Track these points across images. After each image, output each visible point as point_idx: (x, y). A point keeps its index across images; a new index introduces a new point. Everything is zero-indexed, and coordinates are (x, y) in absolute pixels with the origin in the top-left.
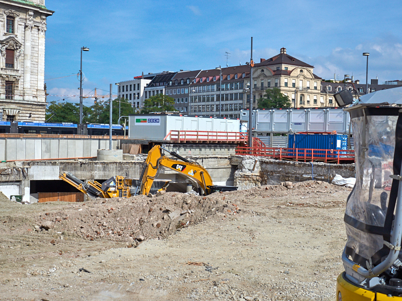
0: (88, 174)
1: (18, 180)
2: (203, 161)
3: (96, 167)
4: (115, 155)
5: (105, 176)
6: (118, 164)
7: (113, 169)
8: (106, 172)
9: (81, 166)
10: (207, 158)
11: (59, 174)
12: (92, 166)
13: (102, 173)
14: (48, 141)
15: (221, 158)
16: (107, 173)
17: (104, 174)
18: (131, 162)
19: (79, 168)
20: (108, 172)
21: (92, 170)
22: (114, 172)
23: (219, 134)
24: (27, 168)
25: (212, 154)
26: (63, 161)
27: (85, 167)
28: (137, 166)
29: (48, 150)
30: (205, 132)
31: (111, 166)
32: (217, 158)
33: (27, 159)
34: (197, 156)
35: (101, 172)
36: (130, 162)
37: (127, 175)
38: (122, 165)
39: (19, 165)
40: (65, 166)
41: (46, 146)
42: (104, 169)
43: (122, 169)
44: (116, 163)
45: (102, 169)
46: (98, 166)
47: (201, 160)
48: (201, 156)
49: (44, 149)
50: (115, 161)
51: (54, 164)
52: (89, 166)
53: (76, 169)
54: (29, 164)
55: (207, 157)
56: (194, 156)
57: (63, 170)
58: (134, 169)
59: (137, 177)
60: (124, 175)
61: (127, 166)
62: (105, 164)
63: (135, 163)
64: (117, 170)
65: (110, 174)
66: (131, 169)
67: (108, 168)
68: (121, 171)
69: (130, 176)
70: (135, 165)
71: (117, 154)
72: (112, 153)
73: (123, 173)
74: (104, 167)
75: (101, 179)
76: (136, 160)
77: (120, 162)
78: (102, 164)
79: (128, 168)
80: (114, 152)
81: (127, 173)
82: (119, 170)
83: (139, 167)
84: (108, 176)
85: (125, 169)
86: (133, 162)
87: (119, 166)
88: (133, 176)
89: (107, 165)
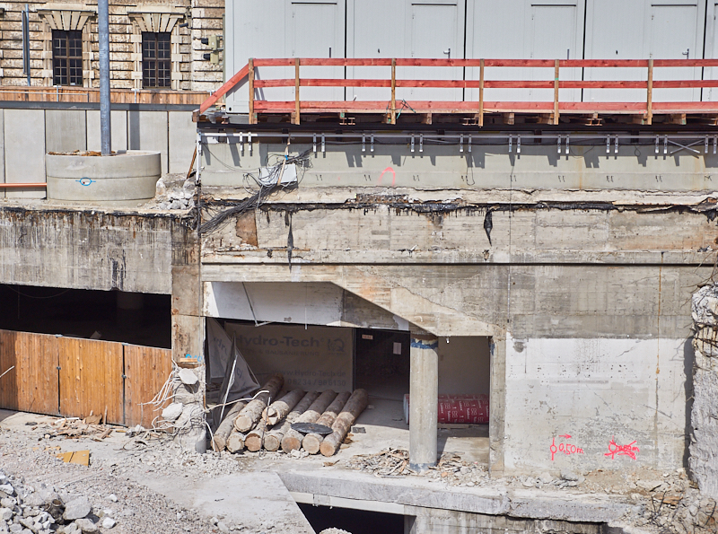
2: (488, 225)
4: (83, 180)
5: (26, 269)
6: (77, 221)
7: (58, 240)
8: (29, 255)
10: (529, 207)
13: (13, 256)
15: (638, 208)
16: (34, 256)
17: (24, 260)
18: (136, 215)
20: (38, 255)
22: (64, 255)
23: (660, 74)
25: (569, 184)
28: (162, 232)
30: (544, 63)
31: (54, 230)
32: (607, 206)
34: (447, 197)
35: (12, 252)
36: (128, 210)
37: (117, 271)
38: (97, 226)
42: (23, 239)
43: (95, 243)
44: (70, 213)
45: (13, 238)
47: (479, 218)
48: (473, 198)
50: (69, 207)
55: (520, 198)
56: (413, 196)
58: (146, 246)
59: (160, 283)
60: (104, 269)
61: (116, 228)
62: (24, 215)
63: (150, 217)
64: (77, 248)
65: (46, 264)
66: (132, 246)
67: (39, 238)
68: (91, 253)
69: (133, 276)
70: (153, 227)
71: (94, 176)
72: (70, 167)
73: (101, 263)
74: (22, 228)
75: (9, 281)
76: (161, 205)
77: (87, 213)
78: (15, 218)
79: (121, 238)
80: (77, 164)
81: (116, 265)
82: (82, 248)
83: (169, 239)
84: (39, 272)
85: (107, 245)
86: (142, 211)
87: (83, 230)
88: (144, 277)
89: (32, 221)
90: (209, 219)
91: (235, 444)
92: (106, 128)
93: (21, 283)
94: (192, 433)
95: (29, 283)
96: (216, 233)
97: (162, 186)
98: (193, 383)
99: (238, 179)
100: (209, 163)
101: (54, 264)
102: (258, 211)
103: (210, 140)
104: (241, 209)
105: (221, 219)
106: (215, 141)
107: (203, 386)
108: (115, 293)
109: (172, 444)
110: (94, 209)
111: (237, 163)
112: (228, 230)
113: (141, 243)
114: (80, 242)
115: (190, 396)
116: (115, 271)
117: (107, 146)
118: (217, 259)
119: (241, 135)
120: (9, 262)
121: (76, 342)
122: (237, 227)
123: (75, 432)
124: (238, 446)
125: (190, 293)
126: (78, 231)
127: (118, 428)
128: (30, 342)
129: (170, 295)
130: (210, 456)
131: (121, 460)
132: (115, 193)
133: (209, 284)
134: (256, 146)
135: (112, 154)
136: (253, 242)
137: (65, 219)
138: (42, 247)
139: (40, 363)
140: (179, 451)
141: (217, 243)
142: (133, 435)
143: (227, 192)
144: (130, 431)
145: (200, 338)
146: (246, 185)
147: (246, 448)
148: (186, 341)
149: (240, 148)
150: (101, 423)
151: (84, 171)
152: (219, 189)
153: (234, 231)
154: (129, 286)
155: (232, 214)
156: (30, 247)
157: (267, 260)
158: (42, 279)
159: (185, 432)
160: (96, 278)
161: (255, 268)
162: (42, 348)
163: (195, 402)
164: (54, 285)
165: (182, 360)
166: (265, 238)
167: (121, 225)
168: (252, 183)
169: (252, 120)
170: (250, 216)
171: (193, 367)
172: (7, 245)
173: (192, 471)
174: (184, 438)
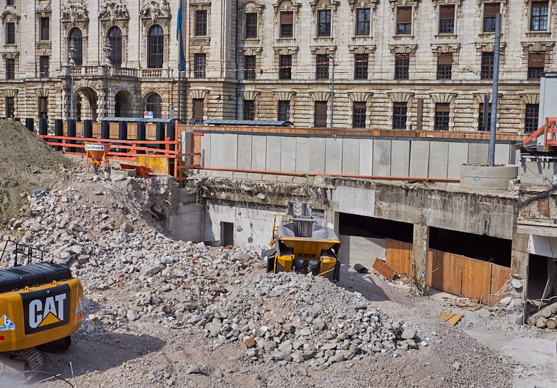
0: (416, 212)
1: (320, 208)
3: (430, 199)
4: (475, 178)
5: (445, 221)
6: (469, 198)
7: (460, 207)
8: (446, 214)
9: (406, 195)
11: (374, 206)
12: (424, 196)
13: (439, 214)
14: (386, 142)
16: (449, 214)
17: (444, 216)
18: (497, 197)
19: (403, 199)
20: (450, 214)
21: (423, 206)
22: (462, 215)
24: (331, 189)
26: (380, 181)
27: (412, 197)
28: (509, 207)
29: (387, 160)
31: (458, 202)
33: (344, 174)
35: (439, 212)
36: (494, 195)
37: (486, 225)
38: (478, 202)
39: (319, 182)
40: (383, 192)
41: (381, 152)
42: (444, 206)
43: (477, 210)
44: (466, 194)
45: (440, 205)
46: (433, 197)
49: (378, 158)
50: (466, 191)
51: (368, 186)
52: (420, 195)
53: (397, 199)
54: (333, 182)
57: (381, 199)
58: (501, 214)
59: (507, 234)
60: (480, 224)
61: (488, 204)
62: (446, 194)
63: (504, 199)
64: (468, 212)
65: (454, 219)
66: (495, 213)
67: (452, 206)
68: (475, 215)
69: (494, 229)
70: (505, 204)
71: (481, 176)
72: (469, 172)
73: (479, 221)
74: (444, 201)
75: (437, 226)
76: (511, 193)
77: (474, 195)
78: (442, 195)
79: (489, 209)
80: (473, 170)
81: (486, 222)
82: (471, 212)
83: (513, 211)
84: (450, 222)
85: (483, 212)
86: (500, 195)
87: (471, 203)
88: (499, 229)
89: (449, 197)
90: (524, 201)
91: (541, 323)
92: (492, 152)
93: (442, 227)
94: (515, 313)
95: (446, 228)
96: (527, 209)
97: (512, 183)
98: (518, 287)
99: (540, 181)
100: (525, 172)
101: (457, 219)
102: (551, 199)
103: (528, 160)
104: (541, 197)
105: (529, 202)
106: (530, 160)
107: (525, 289)
108: (485, 236)
109: (504, 318)
110: (478, 193)
111: (540, 172)
112: (534, 207)
113: (499, 212)
114: (470, 209)
115: (518, 294)
116: (485, 225)
117: (492, 162)
118: (526, 222)
119: (543, 158)
120: (438, 217)
121: (470, 260)
122: (538, 206)
123: (463, 305)
124: (542, 325)
125: (521, 240)
126: (469, 204)
127: (486, 307)
128: (450, 258)
129: (511, 241)
130: (522, 327)
131: (477, 321)
132: (491, 185)
133: (531, 236)
134: (552, 164)
135: (494, 165)
136: (547, 215)
137: (464, 197)
138: (452, 210)
139: (454, 269)
140: (506, 322)
141: (527, 214)
142: (491, 311)
143: (534, 187)
144: (490, 308)
145: (525, 264)
146: (545, 184)
147: (546, 327)
148: (518, 265)
149: (542, 164)
150: (479, 303)
151: (476, 173)
152: (530, 185)
153: (537, 208)
154: (491, 234)
155: (536, 199)
156: (447, 210)
157: (553, 225)
158: (452, 226)
159: (510, 312)
160: (476, 228)
161: (547, 229)
162: (455, 262)
163: (521, 298)
164: (457, 230)
165: (515, 275)
166: (554, 213)
167: (490, 202)
168: (548, 183)
169: (546, 150)
170: (546, 201)
171: (521, 279)
172: (437, 209)
173: (510, 332)
174: (510, 315)
